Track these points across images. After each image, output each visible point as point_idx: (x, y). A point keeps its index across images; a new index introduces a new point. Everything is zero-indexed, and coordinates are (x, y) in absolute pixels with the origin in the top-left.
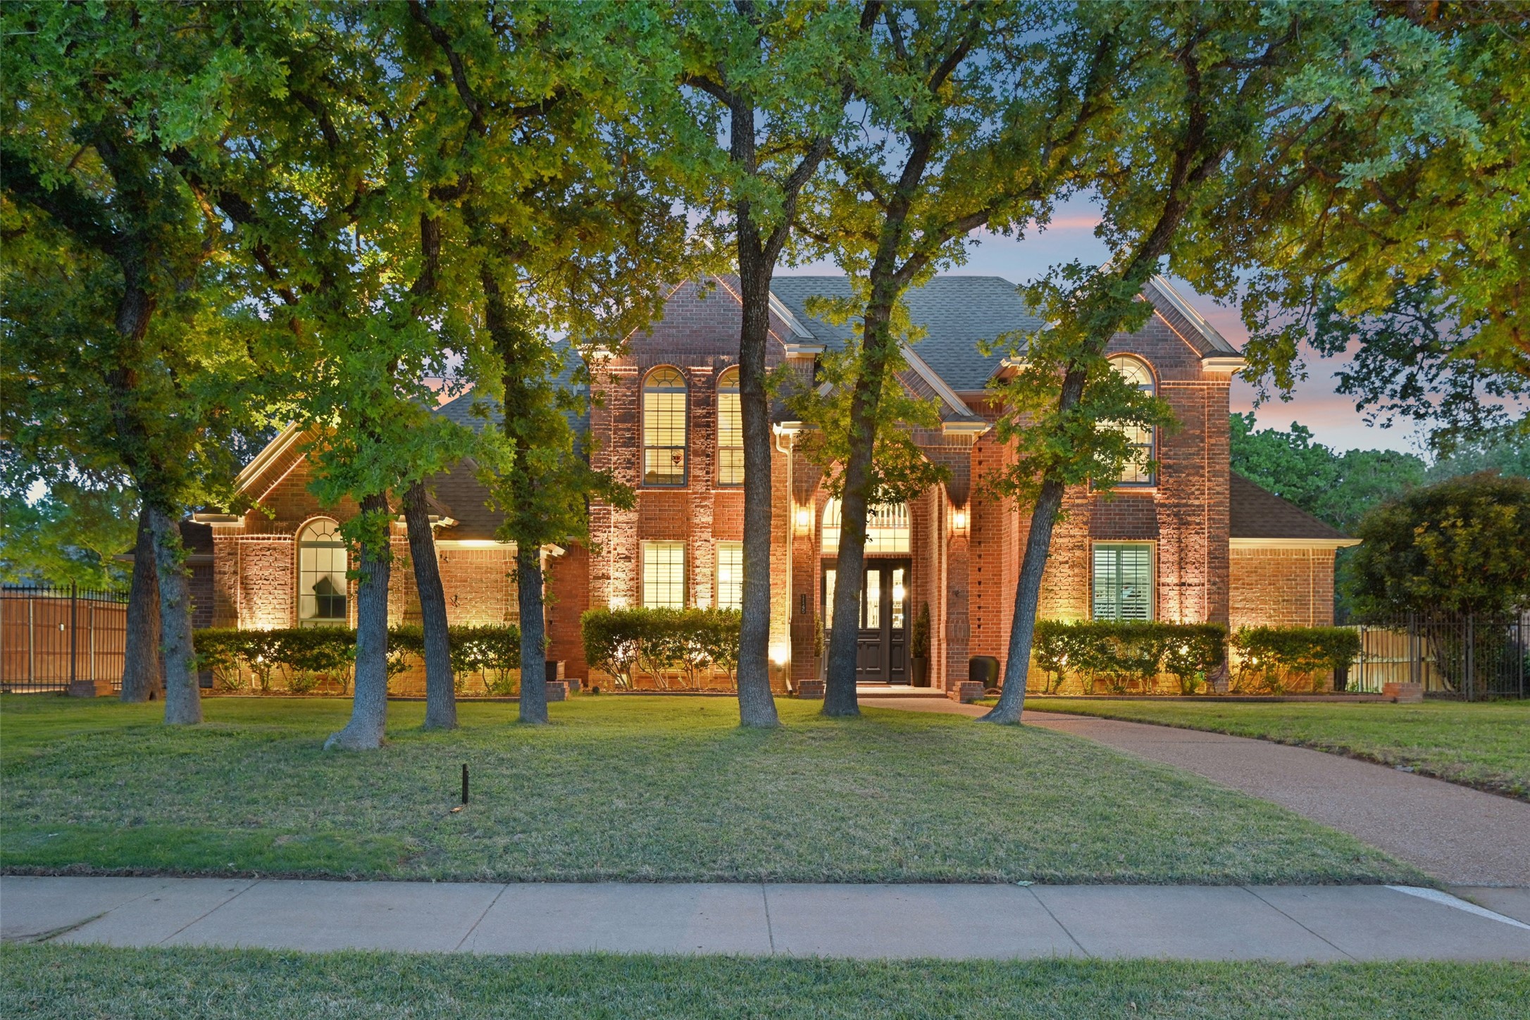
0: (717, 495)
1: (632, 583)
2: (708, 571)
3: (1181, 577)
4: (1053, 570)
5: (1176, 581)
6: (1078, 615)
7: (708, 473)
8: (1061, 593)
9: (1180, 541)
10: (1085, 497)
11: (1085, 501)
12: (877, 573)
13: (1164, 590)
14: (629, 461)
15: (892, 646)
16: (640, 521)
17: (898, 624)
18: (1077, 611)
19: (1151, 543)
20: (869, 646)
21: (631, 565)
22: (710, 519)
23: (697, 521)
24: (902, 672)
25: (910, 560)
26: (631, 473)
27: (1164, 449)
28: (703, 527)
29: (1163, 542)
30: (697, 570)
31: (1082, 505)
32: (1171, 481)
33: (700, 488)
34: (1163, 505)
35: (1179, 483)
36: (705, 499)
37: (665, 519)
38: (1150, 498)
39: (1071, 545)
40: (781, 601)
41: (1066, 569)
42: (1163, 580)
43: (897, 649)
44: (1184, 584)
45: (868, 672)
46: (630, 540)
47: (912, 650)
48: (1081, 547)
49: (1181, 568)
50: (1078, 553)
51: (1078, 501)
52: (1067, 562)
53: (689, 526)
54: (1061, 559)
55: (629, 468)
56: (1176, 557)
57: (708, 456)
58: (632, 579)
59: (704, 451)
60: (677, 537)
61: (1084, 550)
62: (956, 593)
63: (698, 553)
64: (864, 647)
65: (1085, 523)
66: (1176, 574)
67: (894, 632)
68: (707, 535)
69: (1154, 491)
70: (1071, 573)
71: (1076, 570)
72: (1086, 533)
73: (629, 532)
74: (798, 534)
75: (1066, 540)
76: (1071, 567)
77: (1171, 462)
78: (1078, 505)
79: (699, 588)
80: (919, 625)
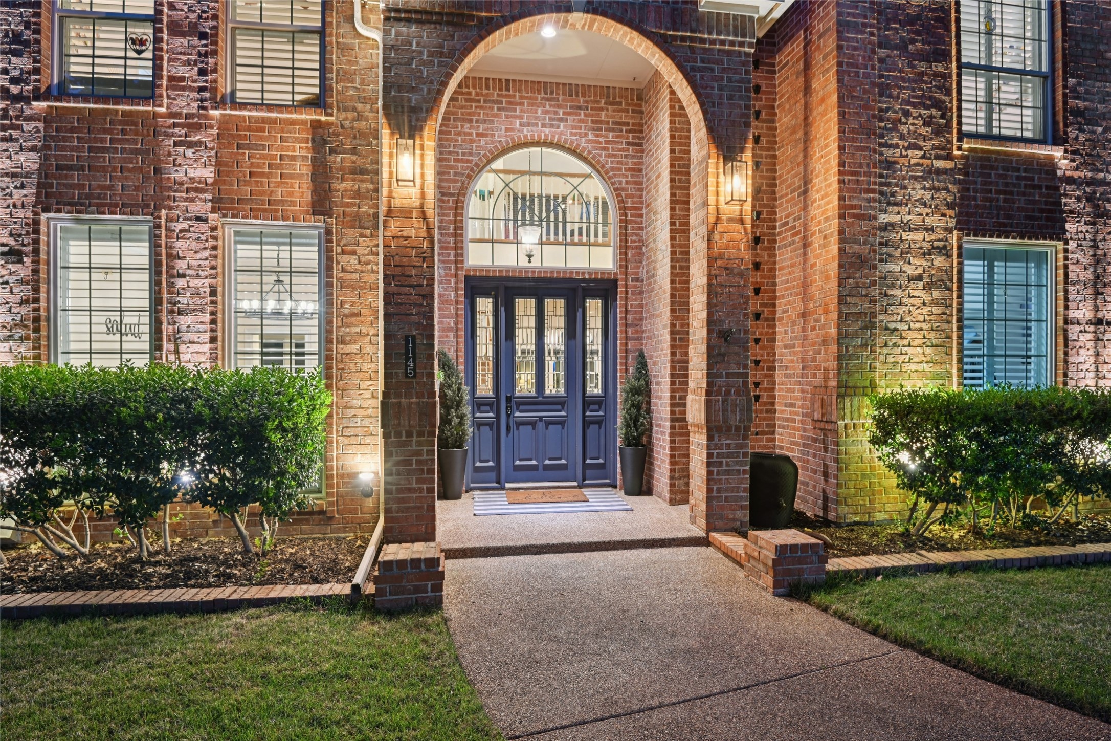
0: (224, 123)
1: (24, 310)
2: (203, 285)
3: (1096, 308)
4: (898, 292)
5: (1090, 315)
6: (937, 376)
7: (202, 72)
8: (911, 335)
9: (1095, 246)
10: (949, 157)
11: (949, 165)
12: (561, 303)
13: (1073, 330)
14: (17, 38)
15: (586, 424)
16: (43, 170)
17: (595, 389)
18: (938, 369)
19: (1052, 246)
20: (548, 424)
21: (24, 270)
22: (208, 173)
23: (178, 175)
24: (602, 466)
25: (615, 282)
26: (23, 63)
27: (1072, 81)
28: (196, 188)
29: (1072, 245)
30: (180, 283)
31: (945, 171)
32: (1082, 137)
33: (186, 103)
34: (1070, 180)
35: (1094, 143)
36: (197, 127)
37: (104, 169)
38: (1049, 166)
39: (926, 245)
40: (368, 349)
41: (918, 291)
42: (1072, 314)
43: (594, 427)
44: (1099, 322)
45: (547, 468)
46: (21, 213)
47: (620, 433)
48: (944, 251)
49: (1097, 293)
50: (939, 261)
51: (940, 164)
52: (919, 278)
53: (160, 186)
54: (910, 270)
55: (17, 54)
56: (1089, 275)
57: (203, 36)
58: (24, 302)
59: (194, 26)
60: (131, 208)
61: (949, 256)
62: (725, 335)
63: (180, 246)
64: (541, 425)
65: (950, 206)
66: (1090, 304)
67: (588, 402)
68: (201, 207)
69: (1057, 153)
70: (927, 298)
71: (936, 294)
72: (952, 223)
73: (17, 195)
74: (396, 203)
75: (919, 236)
76: (928, 287)
77: (1081, 104)
78: (939, 172)
79: (184, 321)
80: (634, 391)
